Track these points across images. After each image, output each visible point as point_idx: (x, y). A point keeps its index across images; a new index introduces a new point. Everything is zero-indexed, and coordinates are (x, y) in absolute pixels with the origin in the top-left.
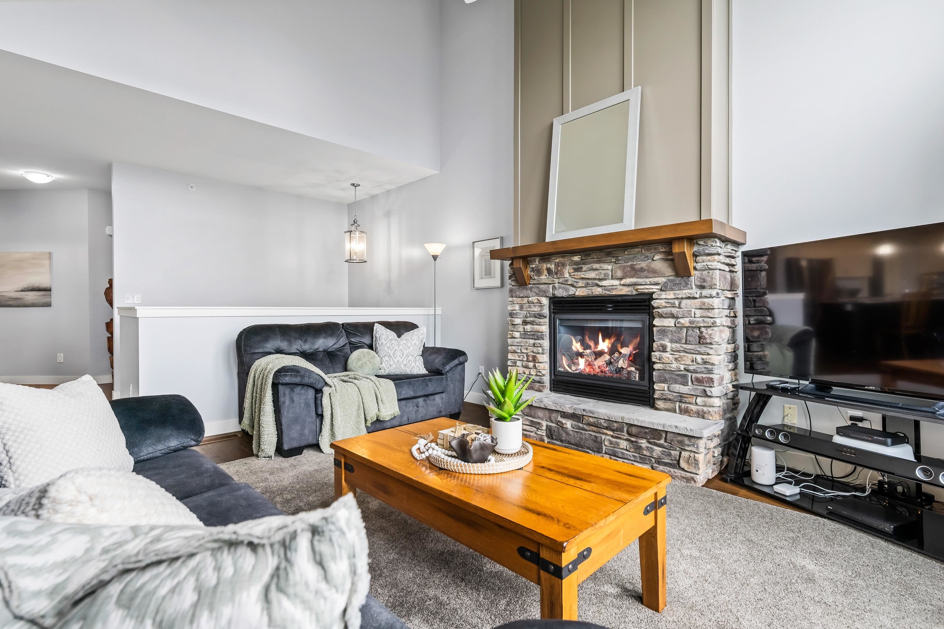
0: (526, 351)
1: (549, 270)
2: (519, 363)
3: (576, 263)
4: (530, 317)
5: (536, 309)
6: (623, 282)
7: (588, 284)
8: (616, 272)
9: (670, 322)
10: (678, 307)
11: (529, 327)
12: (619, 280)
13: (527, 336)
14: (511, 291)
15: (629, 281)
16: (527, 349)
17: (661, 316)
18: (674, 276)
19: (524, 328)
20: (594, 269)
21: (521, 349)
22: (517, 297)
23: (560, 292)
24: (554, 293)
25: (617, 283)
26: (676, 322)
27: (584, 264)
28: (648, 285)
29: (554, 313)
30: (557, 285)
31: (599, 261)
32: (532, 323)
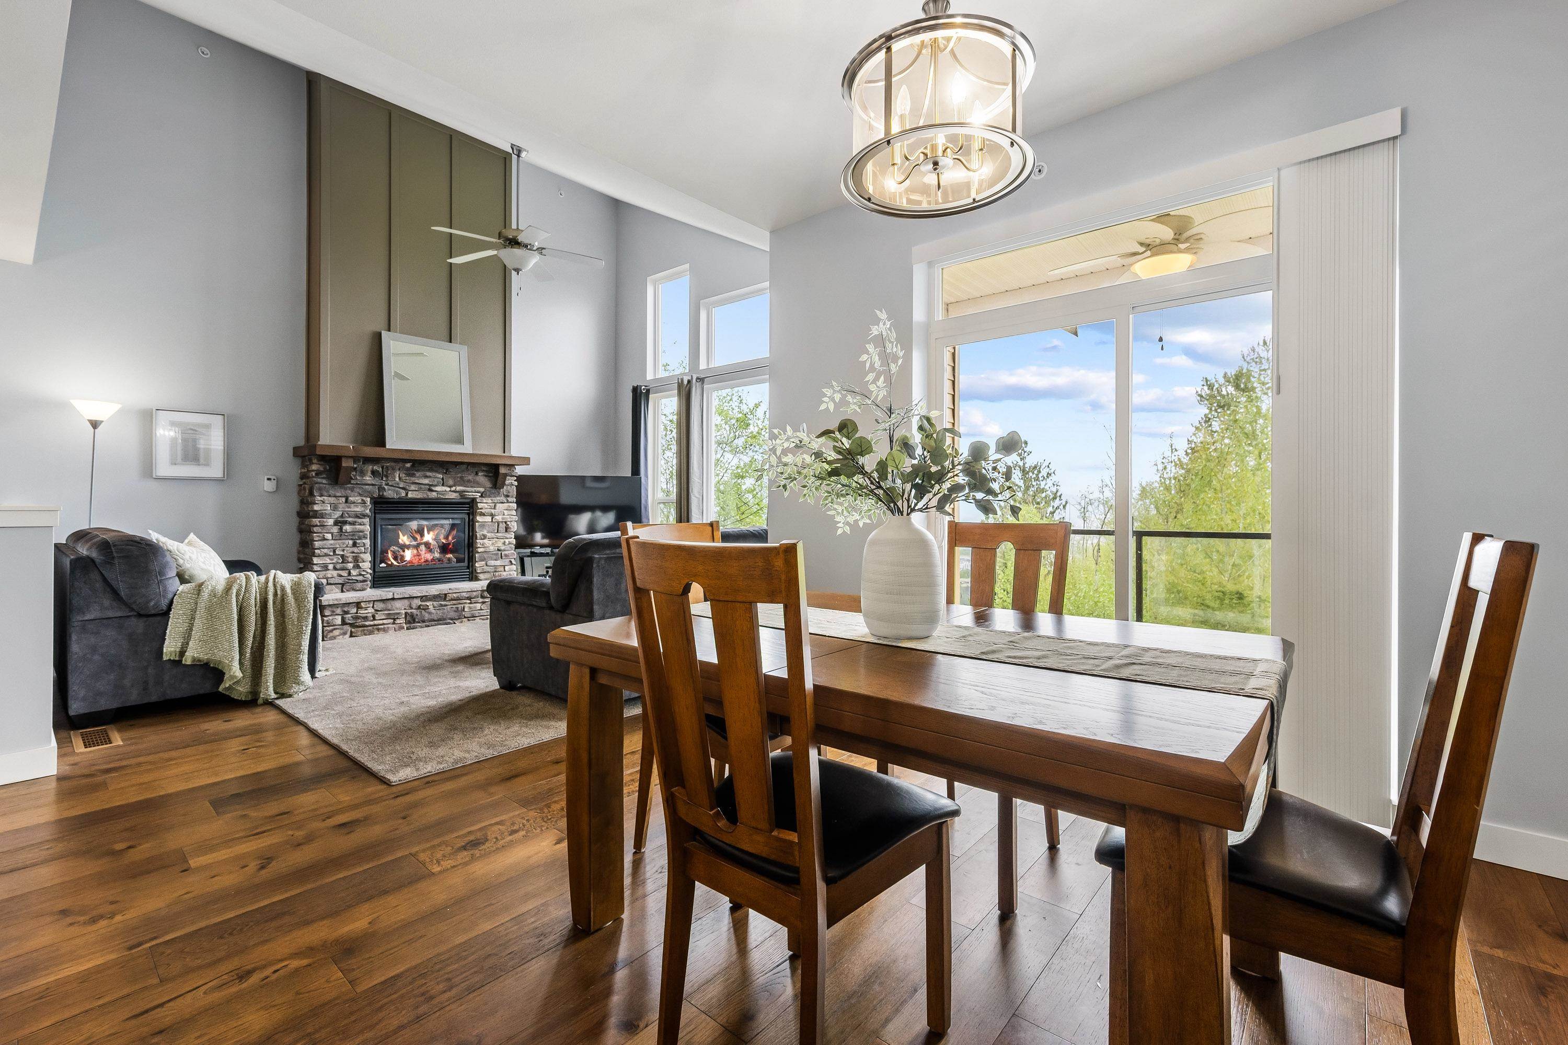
0: (342, 553)
1: (374, 473)
2: (331, 567)
3: (408, 469)
4: (350, 517)
5: (358, 510)
6: (453, 489)
7: (421, 488)
8: (447, 481)
9: (489, 519)
10: (495, 508)
11: (347, 528)
12: (450, 487)
13: (343, 537)
14: (320, 489)
15: (458, 488)
16: (343, 550)
17: (483, 514)
18: (491, 488)
19: (341, 529)
20: (426, 477)
21: (334, 551)
22: (330, 496)
23: (390, 493)
24: (381, 494)
25: (448, 489)
26: (492, 519)
27: (416, 471)
28: (473, 492)
29: (375, 513)
30: (386, 487)
31: (431, 470)
32: (353, 524)
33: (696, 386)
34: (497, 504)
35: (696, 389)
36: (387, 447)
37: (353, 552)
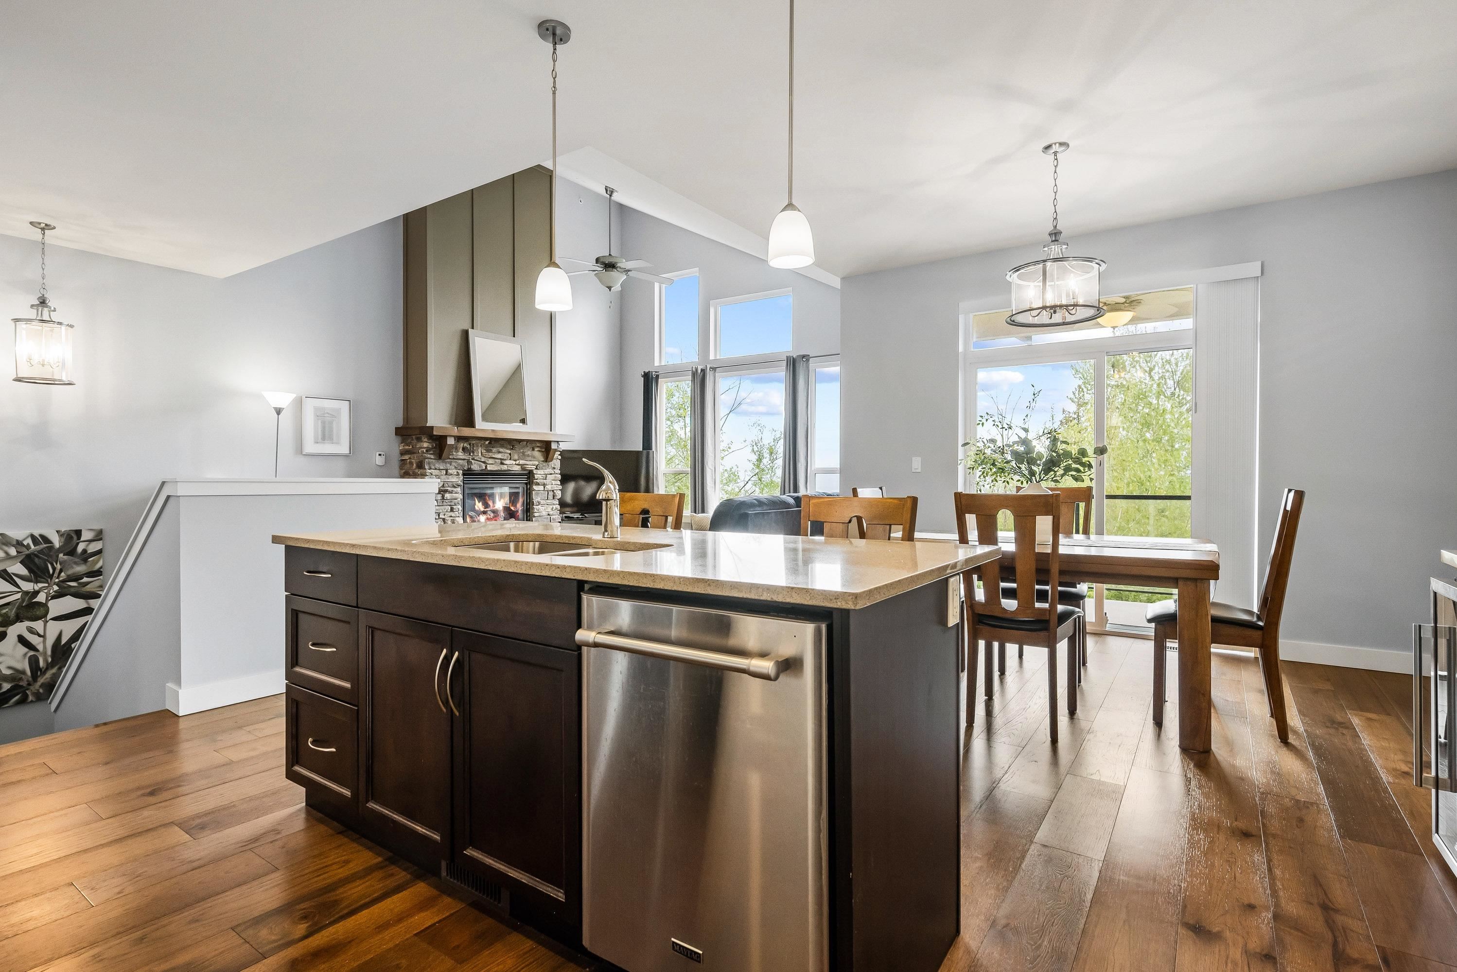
0: (443, 517)
1: (464, 449)
3: (487, 446)
4: (449, 487)
5: (454, 480)
6: (517, 462)
7: (496, 462)
8: (514, 455)
9: (541, 488)
10: (545, 479)
11: (447, 496)
12: (515, 460)
13: (445, 503)
14: (429, 463)
15: (522, 462)
16: (445, 515)
17: (538, 484)
18: (543, 461)
19: (443, 497)
20: (499, 452)
21: (439, 516)
22: (436, 469)
23: (475, 467)
24: (469, 467)
25: (514, 463)
26: (544, 487)
27: (493, 447)
28: (531, 465)
29: (464, 483)
30: (472, 461)
31: (502, 446)
32: (451, 492)
33: (710, 374)
34: (548, 475)
35: (709, 377)
36: (477, 428)
37: (451, 516)
